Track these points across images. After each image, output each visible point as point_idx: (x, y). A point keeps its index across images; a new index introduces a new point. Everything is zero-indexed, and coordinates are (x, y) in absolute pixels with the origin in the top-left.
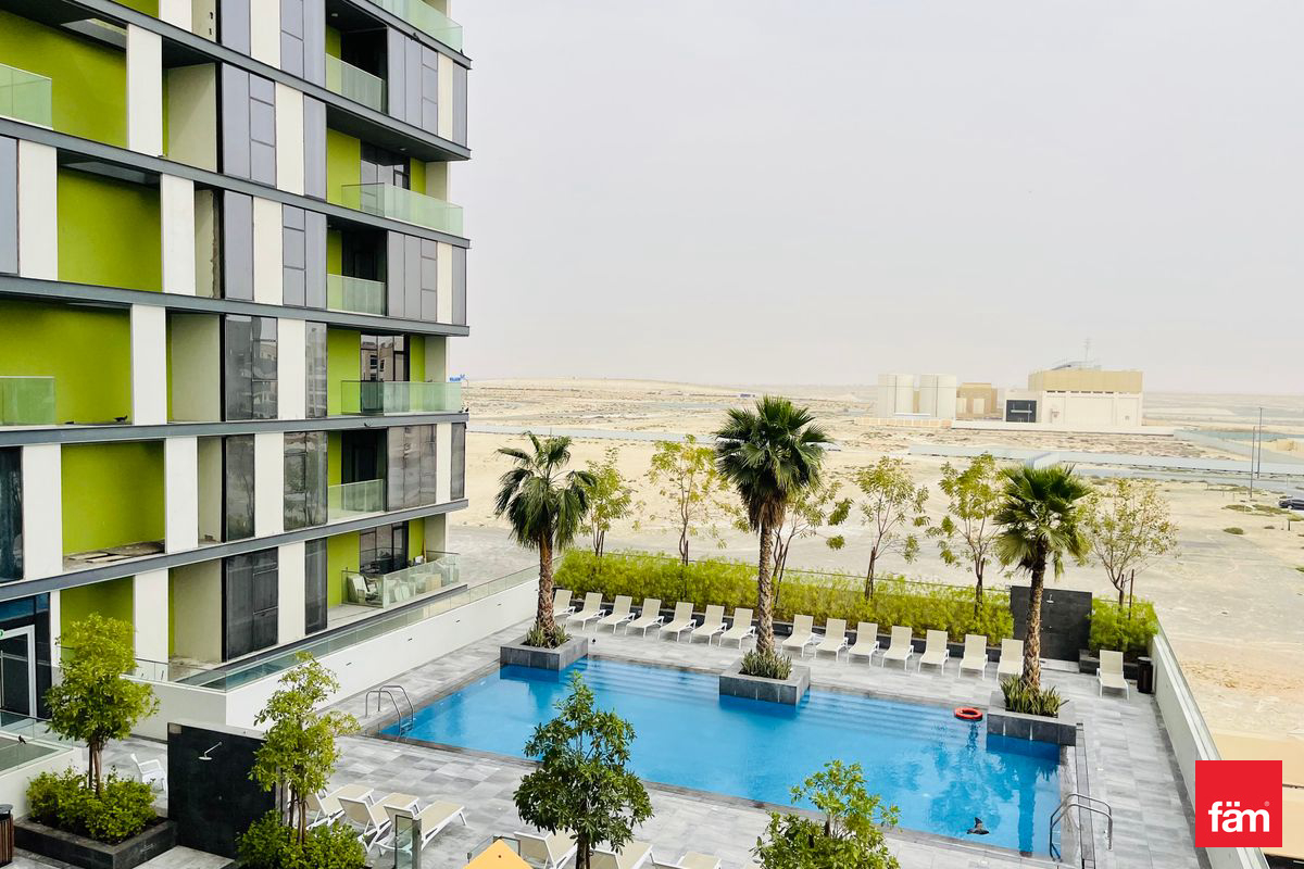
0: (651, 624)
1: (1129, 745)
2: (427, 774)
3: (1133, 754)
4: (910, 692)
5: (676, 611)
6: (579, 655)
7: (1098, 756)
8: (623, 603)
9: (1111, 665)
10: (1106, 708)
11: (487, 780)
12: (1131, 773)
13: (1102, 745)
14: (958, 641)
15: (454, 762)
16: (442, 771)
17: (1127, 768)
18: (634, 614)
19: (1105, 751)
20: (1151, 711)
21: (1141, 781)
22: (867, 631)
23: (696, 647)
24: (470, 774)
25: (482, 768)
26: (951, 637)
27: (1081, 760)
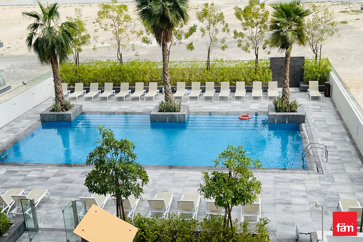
0: (110, 94)
1: (326, 119)
2: (22, 178)
3: (328, 123)
4: (233, 110)
5: (121, 87)
6: (79, 113)
7: (315, 126)
8: (94, 86)
9: (314, 87)
10: (314, 105)
11: (54, 176)
12: (329, 130)
13: (315, 121)
14: (249, 85)
15: (34, 170)
16: (30, 175)
17: (327, 129)
18: (100, 91)
19: (317, 123)
20: (331, 104)
21: (333, 133)
22: (210, 85)
23: (134, 103)
24: (44, 174)
25: (49, 171)
26: (246, 84)
27: (308, 128)
